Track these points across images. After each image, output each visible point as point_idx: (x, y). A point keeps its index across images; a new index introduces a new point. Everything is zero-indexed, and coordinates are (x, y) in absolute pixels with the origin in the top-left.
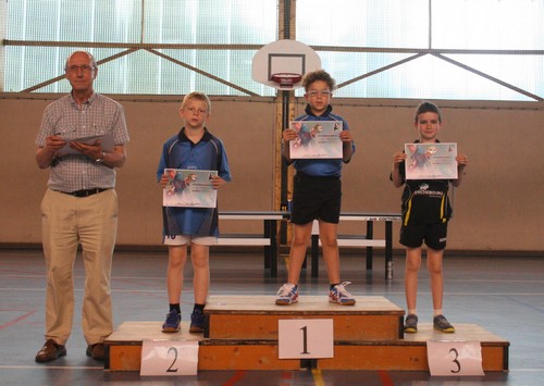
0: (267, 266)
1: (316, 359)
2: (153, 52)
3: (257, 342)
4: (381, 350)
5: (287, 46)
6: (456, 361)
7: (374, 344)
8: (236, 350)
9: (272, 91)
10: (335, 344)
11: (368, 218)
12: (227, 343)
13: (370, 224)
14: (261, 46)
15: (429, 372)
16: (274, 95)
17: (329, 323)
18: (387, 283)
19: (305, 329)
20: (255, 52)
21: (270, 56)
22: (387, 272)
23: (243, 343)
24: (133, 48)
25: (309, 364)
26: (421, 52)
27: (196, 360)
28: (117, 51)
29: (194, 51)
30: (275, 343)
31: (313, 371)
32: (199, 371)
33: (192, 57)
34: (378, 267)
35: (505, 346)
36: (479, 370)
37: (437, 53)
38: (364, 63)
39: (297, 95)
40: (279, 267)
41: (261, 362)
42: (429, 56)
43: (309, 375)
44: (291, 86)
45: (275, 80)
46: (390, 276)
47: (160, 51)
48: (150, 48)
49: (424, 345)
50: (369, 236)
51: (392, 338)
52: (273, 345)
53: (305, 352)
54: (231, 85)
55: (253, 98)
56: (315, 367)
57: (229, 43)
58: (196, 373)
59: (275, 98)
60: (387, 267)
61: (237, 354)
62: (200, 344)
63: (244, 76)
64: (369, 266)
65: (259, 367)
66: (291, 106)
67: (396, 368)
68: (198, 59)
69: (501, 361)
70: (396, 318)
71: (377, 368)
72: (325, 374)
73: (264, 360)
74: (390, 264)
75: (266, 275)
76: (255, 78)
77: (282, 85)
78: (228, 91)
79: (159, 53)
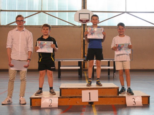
0: (79, 75)
1: (93, 102)
2: (45, 13)
3: (76, 97)
4: (112, 99)
5: (84, 11)
6: (134, 102)
7: (110, 97)
8: (69, 99)
9: (80, 24)
10: (99, 97)
11: (108, 60)
12: (67, 97)
13: (109, 62)
14: (77, 11)
15: (126, 105)
16: (81, 25)
17: (97, 91)
18: (114, 79)
19: (90, 93)
20: (75, 13)
21: (79, 14)
22: (114, 76)
23: (71, 97)
24: (39, 12)
25: (91, 103)
26: (123, 13)
28: (35, 13)
30: (81, 97)
31: (92, 105)
32: (58, 106)
33: (57, 14)
34: (111, 74)
35: (149, 97)
36: (141, 104)
37: (128, 13)
38: (107, 16)
39: (87, 25)
40: (83, 75)
41: (77, 103)
42: (126, 13)
43: (91, 106)
44: (86, 22)
45: (81, 21)
46: (115, 77)
47: (47, 13)
48: (44, 12)
49: (125, 97)
50: (109, 66)
51: (116, 95)
52: (80, 98)
53: (90, 100)
54: (68, 22)
55: (75, 26)
56: (93, 104)
57: (67, 10)
58: (57, 107)
59: (81, 26)
60: (114, 74)
61: (70, 101)
62: (59, 98)
63: (72, 20)
64: (109, 74)
65: (76, 104)
66: (86, 28)
67: (117, 104)
68: (58, 16)
69: (147, 101)
70: (117, 89)
71: (111, 104)
72: (96, 106)
73: (78, 102)
74: (115, 74)
75: (79, 77)
76: (75, 20)
77: (83, 22)
78: (67, 24)
79: (47, 14)
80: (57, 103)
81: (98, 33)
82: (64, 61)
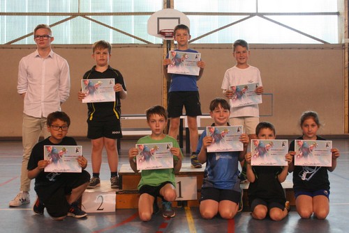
1: (187, 201)
2: (86, 18)
5: (168, 13)
9: (160, 40)
10: (198, 191)
14: (153, 13)
16: (161, 43)
19: (180, 183)
20: (149, 16)
21: (159, 19)
24: (74, 15)
25: (183, 204)
26: (252, 15)
27: (115, 203)
28: (64, 17)
29: (112, 16)
31: (186, 208)
32: (116, 209)
33: (110, 20)
37: (261, 15)
38: (216, 22)
42: (256, 17)
43: (183, 210)
44: (171, 37)
45: (162, 33)
47: (90, 17)
48: (84, 15)
53: (180, 197)
54: (134, 37)
55: (149, 45)
56: (187, 206)
57: (133, 11)
58: (114, 211)
59: (162, 45)
62: (117, 193)
63: (143, 32)
66: (172, 49)
68: (114, 22)
72: (192, 209)
76: (150, 33)
77: (166, 37)
78: (133, 41)
79: (90, 19)
80: (114, 203)
81: (190, 64)
82: (126, 118)
